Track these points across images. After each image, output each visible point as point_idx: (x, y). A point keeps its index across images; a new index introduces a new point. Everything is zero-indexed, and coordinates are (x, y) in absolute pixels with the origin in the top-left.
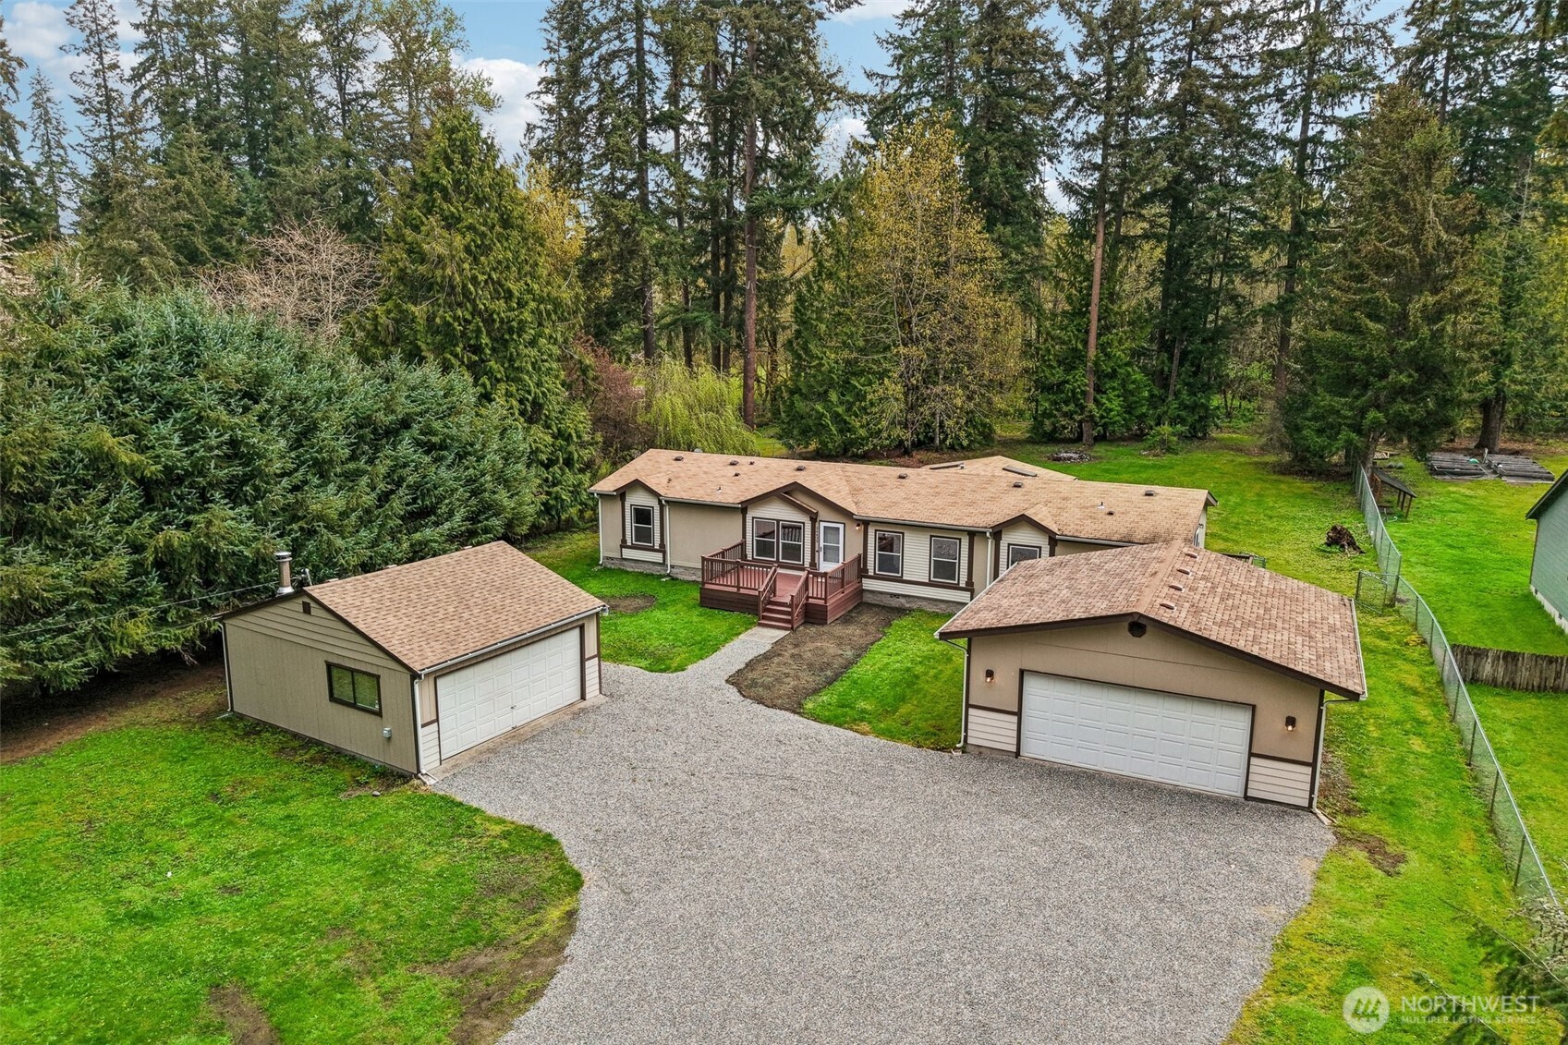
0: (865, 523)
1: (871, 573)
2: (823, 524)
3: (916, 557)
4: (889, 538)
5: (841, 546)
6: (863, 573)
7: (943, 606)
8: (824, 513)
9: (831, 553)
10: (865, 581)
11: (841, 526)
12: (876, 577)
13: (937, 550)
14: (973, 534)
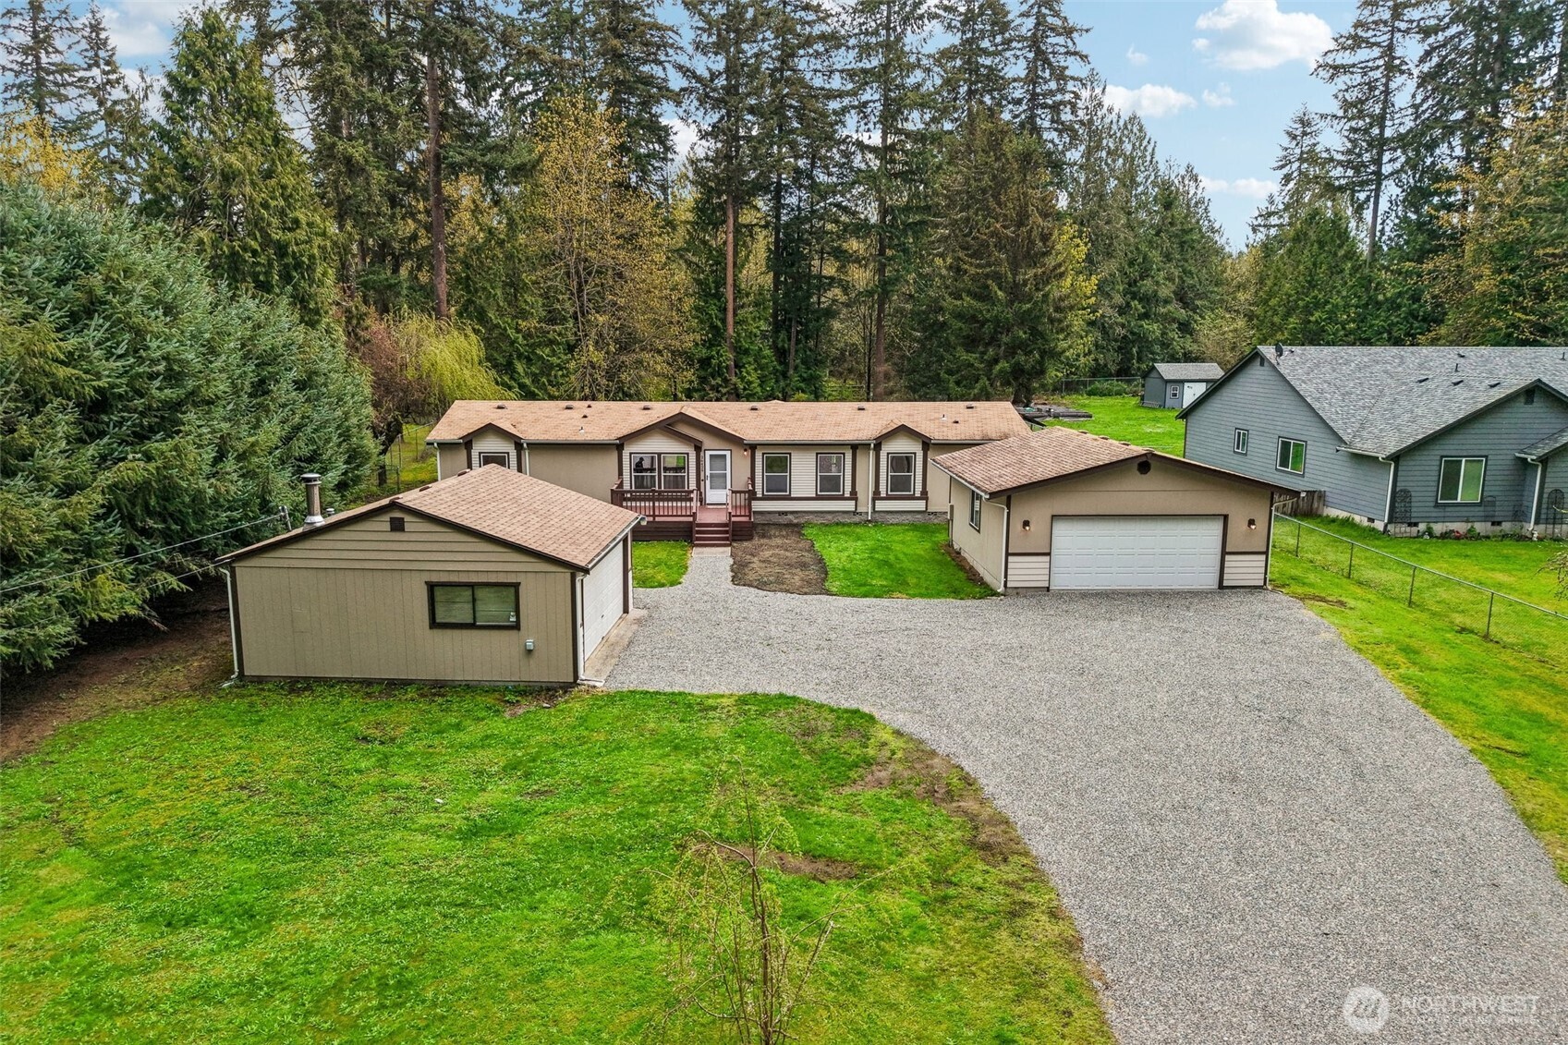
0: (753, 447)
1: (759, 495)
2: (708, 453)
3: (803, 475)
4: (777, 458)
5: (728, 472)
6: (752, 495)
7: (830, 517)
8: (708, 442)
9: (719, 481)
10: (754, 503)
11: (728, 453)
12: (764, 498)
13: (822, 465)
14: (855, 447)
